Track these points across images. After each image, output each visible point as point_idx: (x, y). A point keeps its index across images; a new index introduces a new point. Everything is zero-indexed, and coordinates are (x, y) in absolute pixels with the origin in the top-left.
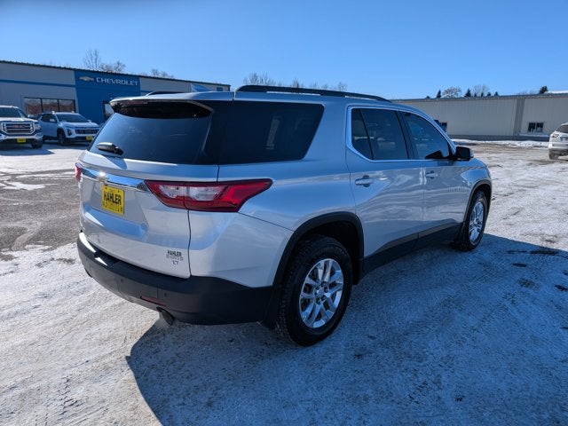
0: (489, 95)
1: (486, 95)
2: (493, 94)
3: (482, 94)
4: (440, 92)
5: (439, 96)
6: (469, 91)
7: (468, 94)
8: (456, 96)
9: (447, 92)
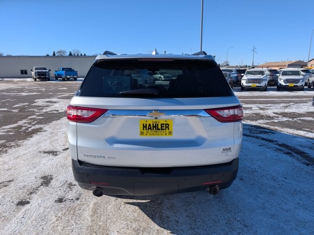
0: (81, 55)
1: (80, 55)
2: (83, 55)
3: (78, 55)
4: (54, 52)
5: (54, 55)
6: (71, 52)
7: (70, 54)
8: (64, 55)
9: (58, 52)
